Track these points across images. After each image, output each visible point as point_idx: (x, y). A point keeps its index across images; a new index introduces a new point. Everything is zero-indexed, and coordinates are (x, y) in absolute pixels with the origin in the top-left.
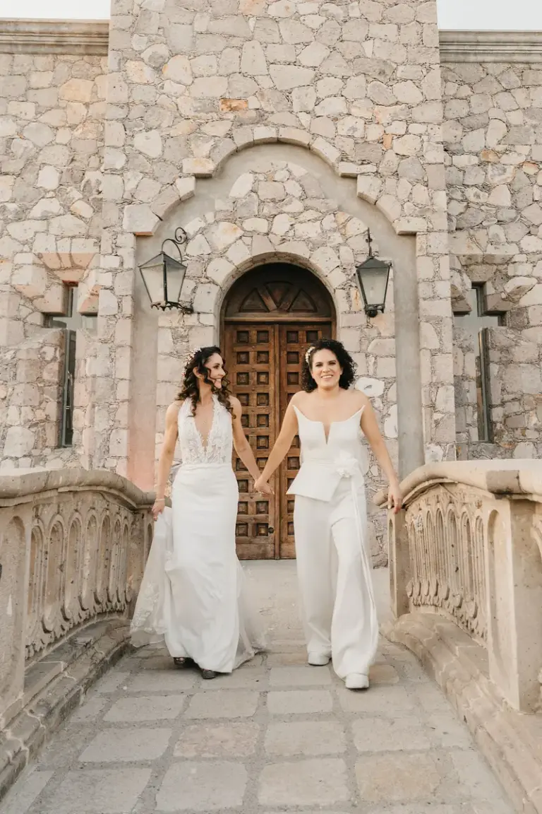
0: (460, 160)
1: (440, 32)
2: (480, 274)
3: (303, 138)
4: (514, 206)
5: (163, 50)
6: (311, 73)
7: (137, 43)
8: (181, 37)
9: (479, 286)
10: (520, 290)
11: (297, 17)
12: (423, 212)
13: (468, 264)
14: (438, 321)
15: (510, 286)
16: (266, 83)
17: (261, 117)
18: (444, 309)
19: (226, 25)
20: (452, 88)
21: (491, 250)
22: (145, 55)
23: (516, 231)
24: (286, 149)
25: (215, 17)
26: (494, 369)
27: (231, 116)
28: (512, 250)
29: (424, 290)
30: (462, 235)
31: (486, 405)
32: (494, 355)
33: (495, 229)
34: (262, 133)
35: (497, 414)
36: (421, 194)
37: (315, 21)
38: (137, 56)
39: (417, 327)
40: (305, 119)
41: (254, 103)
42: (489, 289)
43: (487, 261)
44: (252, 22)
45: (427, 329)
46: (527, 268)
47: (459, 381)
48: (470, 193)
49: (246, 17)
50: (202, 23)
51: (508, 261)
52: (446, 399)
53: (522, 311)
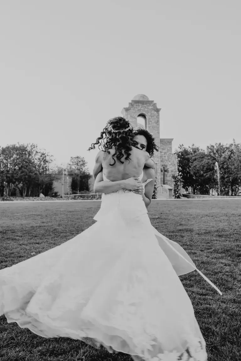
0: (162, 153)
1: (161, 139)
2: (164, 166)
4: (168, 159)
9: (164, 168)
10: (168, 168)
12: (158, 161)
13: (162, 165)
14: (159, 173)
15: (167, 168)
18: (160, 171)
20: (161, 145)
21: (165, 164)
23: (168, 162)
26: (165, 177)
29: (158, 169)
30: (162, 162)
31: (164, 181)
32: (165, 176)
33: (166, 162)
35: (165, 182)
36: (158, 159)
39: (157, 174)
42: (165, 168)
43: (165, 165)
45: (158, 173)
46: (169, 166)
47: (161, 178)
48: (163, 157)
51: (167, 165)
52: (160, 180)
53: (168, 171)
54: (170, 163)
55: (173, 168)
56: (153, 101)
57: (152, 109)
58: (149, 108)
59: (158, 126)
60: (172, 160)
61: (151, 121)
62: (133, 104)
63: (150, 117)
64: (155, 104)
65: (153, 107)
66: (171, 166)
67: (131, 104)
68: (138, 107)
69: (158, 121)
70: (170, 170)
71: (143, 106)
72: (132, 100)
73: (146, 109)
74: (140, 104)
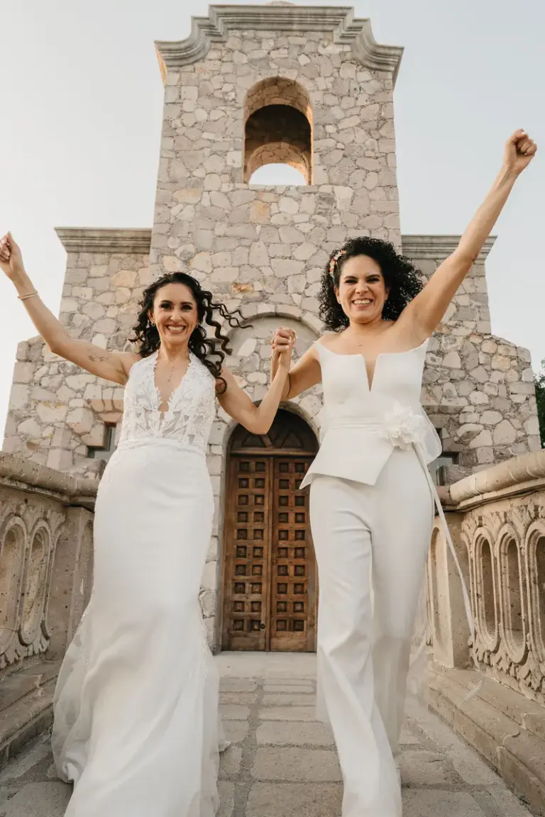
1: (403, 237)
2: (438, 420)
3: (295, 312)
4: (464, 368)
5: (191, 248)
6: (303, 265)
7: (172, 243)
8: (205, 238)
10: (470, 435)
11: (293, 224)
15: (461, 431)
16: (267, 272)
17: (263, 297)
19: (240, 230)
21: (445, 402)
22: (178, 252)
23: (465, 388)
24: (283, 320)
25: (231, 225)
27: (240, 296)
28: (462, 402)
33: (448, 386)
34: (265, 308)
37: (306, 228)
38: (172, 253)
40: (297, 298)
41: (258, 286)
42: (445, 434)
43: (442, 411)
44: (258, 228)
46: (475, 417)
49: (254, 225)
50: (221, 229)
51: (459, 411)
53: (472, 452)
54: (479, 398)
55: (507, 433)
56: (342, 12)
57: (343, 54)
58: (321, 50)
59: (384, 148)
60: (496, 377)
61: (336, 123)
62: (220, 28)
63: (330, 100)
64: (359, 27)
65: (347, 48)
66: (491, 417)
67: (206, 26)
68: (248, 46)
69: (385, 120)
70: (482, 442)
71: (283, 41)
72: (212, 6)
73: (303, 60)
74: (261, 34)
